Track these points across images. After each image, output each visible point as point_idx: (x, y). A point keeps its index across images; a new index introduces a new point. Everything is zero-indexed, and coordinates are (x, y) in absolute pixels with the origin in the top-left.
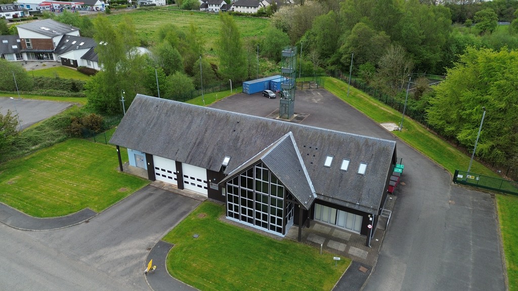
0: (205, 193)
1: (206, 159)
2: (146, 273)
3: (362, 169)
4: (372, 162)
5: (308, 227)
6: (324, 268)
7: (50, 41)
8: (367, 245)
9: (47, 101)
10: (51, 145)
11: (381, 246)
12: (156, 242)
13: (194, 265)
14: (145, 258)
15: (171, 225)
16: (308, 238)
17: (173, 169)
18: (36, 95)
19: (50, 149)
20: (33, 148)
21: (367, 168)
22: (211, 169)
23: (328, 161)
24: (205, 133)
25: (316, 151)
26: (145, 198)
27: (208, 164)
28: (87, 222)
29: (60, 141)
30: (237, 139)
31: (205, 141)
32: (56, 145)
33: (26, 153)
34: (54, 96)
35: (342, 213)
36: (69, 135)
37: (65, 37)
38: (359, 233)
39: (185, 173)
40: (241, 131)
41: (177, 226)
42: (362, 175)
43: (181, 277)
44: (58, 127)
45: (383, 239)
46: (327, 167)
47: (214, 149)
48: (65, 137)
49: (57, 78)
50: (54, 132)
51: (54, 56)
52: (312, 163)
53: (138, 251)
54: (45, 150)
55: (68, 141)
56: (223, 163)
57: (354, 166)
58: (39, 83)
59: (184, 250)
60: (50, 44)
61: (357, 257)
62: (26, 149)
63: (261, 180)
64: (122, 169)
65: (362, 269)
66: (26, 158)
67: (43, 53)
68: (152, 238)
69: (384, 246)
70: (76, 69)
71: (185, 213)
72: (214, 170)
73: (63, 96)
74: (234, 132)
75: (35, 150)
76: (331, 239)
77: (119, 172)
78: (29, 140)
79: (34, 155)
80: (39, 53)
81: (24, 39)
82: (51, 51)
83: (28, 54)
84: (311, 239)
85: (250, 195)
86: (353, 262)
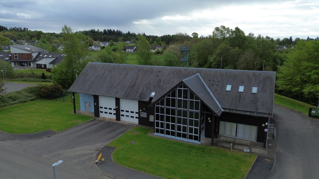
0: (136, 121)
1: (138, 95)
2: (96, 163)
3: (255, 90)
4: (261, 85)
5: (216, 138)
6: (237, 159)
7: (30, 55)
8: (264, 147)
9: (25, 83)
10: (25, 102)
11: (275, 148)
12: (102, 147)
13: (134, 158)
14: (95, 155)
15: (114, 138)
16: (218, 144)
17: (114, 106)
18: (17, 81)
19: (24, 104)
20: (13, 102)
21: (258, 89)
22: (142, 100)
23: (229, 88)
24: (137, 79)
25: (218, 82)
26: (92, 125)
27: (140, 97)
28: (49, 137)
29: (32, 100)
30: (160, 81)
31: (137, 84)
32: (29, 102)
33: (7, 105)
34: (30, 81)
35: (241, 126)
36: (38, 97)
37: (39, 53)
38: (255, 141)
39: (121, 109)
40: (163, 76)
41: (118, 138)
42: (255, 94)
43: (125, 164)
44: (31, 92)
45: (275, 145)
46: (228, 91)
47: (143, 88)
48: (35, 97)
49: (32, 73)
50: (28, 95)
51: (31, 64)
52: (216, 90)
53: (89, 152)
54: (21, 104)
55: (37, 101)
56: (151, 96)
57: (248, 89)
58: (20, 76)
59: (125, 150)
60: (30, 56)
61: (260, 154)
62: (8, 103)
63: (182, 99)
64: (75, 112)
65: (266, 160)
66: (6, 108)
67: (24, 62)
68: (99, 145)
69: (277, 148)
70: (45, 70)
71: (123, 132)
72: (144, 101)
73: (35, 81)
74: (157, 77)
75: (13, 104)
76: (236, 144)
77: (73, 113)
78: (10, 98)
79: (12, 106)
80: (22, 62)
81: (13, 53)
82: (30, 61)
83: (15, 62)
84: (221, 144)
85: (173, 112)
86: (258, 156)
